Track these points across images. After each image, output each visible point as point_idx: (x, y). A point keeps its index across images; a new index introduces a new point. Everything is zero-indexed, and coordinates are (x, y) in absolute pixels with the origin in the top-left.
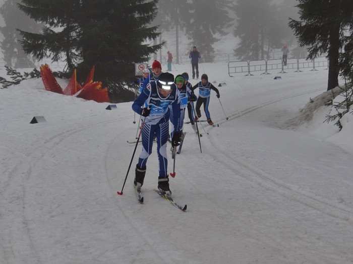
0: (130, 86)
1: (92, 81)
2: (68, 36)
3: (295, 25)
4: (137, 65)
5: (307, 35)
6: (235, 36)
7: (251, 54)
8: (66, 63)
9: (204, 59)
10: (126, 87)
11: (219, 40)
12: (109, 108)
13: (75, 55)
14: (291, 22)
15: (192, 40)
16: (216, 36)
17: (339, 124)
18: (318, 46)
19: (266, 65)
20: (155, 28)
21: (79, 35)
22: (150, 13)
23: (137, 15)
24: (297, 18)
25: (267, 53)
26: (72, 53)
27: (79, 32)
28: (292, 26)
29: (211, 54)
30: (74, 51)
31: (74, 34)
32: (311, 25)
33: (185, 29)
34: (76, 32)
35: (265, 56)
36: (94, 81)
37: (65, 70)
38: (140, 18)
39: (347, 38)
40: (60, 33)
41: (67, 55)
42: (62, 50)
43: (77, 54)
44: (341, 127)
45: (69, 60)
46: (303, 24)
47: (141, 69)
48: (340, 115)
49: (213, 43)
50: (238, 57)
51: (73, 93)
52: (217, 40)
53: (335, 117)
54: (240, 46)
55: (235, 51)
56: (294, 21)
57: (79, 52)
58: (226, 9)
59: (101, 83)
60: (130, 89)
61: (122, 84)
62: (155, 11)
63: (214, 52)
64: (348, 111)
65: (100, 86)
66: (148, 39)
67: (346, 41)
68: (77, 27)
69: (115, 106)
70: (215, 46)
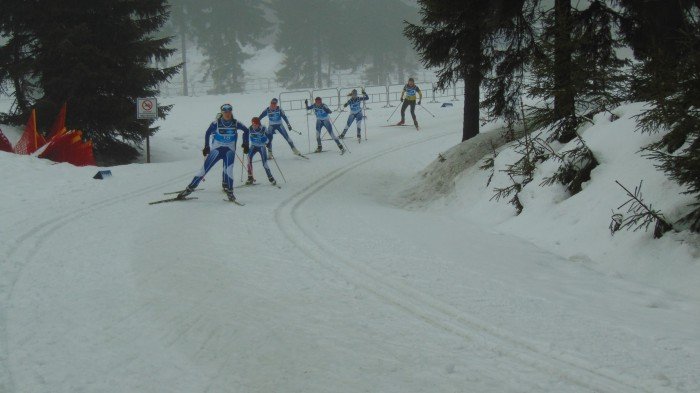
0: (125, 137)
1: (65, 130)
2: (17, 53)
3: (415, 33)
4: (140, 102)
5: (434, 50)
6: (278, 49)
7: (301, 78)
8: (13, 98)
9: (228, 88)
10: (120, 138)
11: (253, 56)
12: (99, 176)
13: (30, 84)
14: (407, 28)
15: (207, 58)
16: (247, 49)
17: (516, 201)
18: (453, 68)
19: (339, 96)
20: (166, 40)
21: (36, 50)
22: (158, 14)
23: (134, 17)
24: (418, 20)
25: (327, 76)
26: (24, 81)
27: (36, 46)
28: (409, 35)
29: (239, 79)
30: (28, 78)
31: (26, 49)
32: (440, 33)
33: (196, 38)
34: (31, 46)
35: (324, 82)
36: (68, 130)
37: (13, 111)
38: (142, 22)
39: (501, 53)
40: (4, 47)
41: (17, 85)
42: (8, 78)
43: (33, 82)
44: (520, 207)
45: (19, 94)
46: (429, 31)
47: (146, 108)
48: (518, 187)
49: (242, 62)
50: (280, 84)
51: (31, 150)
52: (248, 57)
53: (508, 191)
54: (284, 66)
55: (277, 74)
56: (412, 26)
57: (37, 79)
58: (261, 7)
59: (80, 132)
60: (126, 141)
61: (113, 133)
62: (167, 10)
63: (243, 76)
64: (531, 180)
65: (78, 138)
66: (153, 58)
67: (498, 58)
68: (31, 38)
69: (108, 172)
70: (247, 66)
